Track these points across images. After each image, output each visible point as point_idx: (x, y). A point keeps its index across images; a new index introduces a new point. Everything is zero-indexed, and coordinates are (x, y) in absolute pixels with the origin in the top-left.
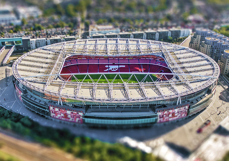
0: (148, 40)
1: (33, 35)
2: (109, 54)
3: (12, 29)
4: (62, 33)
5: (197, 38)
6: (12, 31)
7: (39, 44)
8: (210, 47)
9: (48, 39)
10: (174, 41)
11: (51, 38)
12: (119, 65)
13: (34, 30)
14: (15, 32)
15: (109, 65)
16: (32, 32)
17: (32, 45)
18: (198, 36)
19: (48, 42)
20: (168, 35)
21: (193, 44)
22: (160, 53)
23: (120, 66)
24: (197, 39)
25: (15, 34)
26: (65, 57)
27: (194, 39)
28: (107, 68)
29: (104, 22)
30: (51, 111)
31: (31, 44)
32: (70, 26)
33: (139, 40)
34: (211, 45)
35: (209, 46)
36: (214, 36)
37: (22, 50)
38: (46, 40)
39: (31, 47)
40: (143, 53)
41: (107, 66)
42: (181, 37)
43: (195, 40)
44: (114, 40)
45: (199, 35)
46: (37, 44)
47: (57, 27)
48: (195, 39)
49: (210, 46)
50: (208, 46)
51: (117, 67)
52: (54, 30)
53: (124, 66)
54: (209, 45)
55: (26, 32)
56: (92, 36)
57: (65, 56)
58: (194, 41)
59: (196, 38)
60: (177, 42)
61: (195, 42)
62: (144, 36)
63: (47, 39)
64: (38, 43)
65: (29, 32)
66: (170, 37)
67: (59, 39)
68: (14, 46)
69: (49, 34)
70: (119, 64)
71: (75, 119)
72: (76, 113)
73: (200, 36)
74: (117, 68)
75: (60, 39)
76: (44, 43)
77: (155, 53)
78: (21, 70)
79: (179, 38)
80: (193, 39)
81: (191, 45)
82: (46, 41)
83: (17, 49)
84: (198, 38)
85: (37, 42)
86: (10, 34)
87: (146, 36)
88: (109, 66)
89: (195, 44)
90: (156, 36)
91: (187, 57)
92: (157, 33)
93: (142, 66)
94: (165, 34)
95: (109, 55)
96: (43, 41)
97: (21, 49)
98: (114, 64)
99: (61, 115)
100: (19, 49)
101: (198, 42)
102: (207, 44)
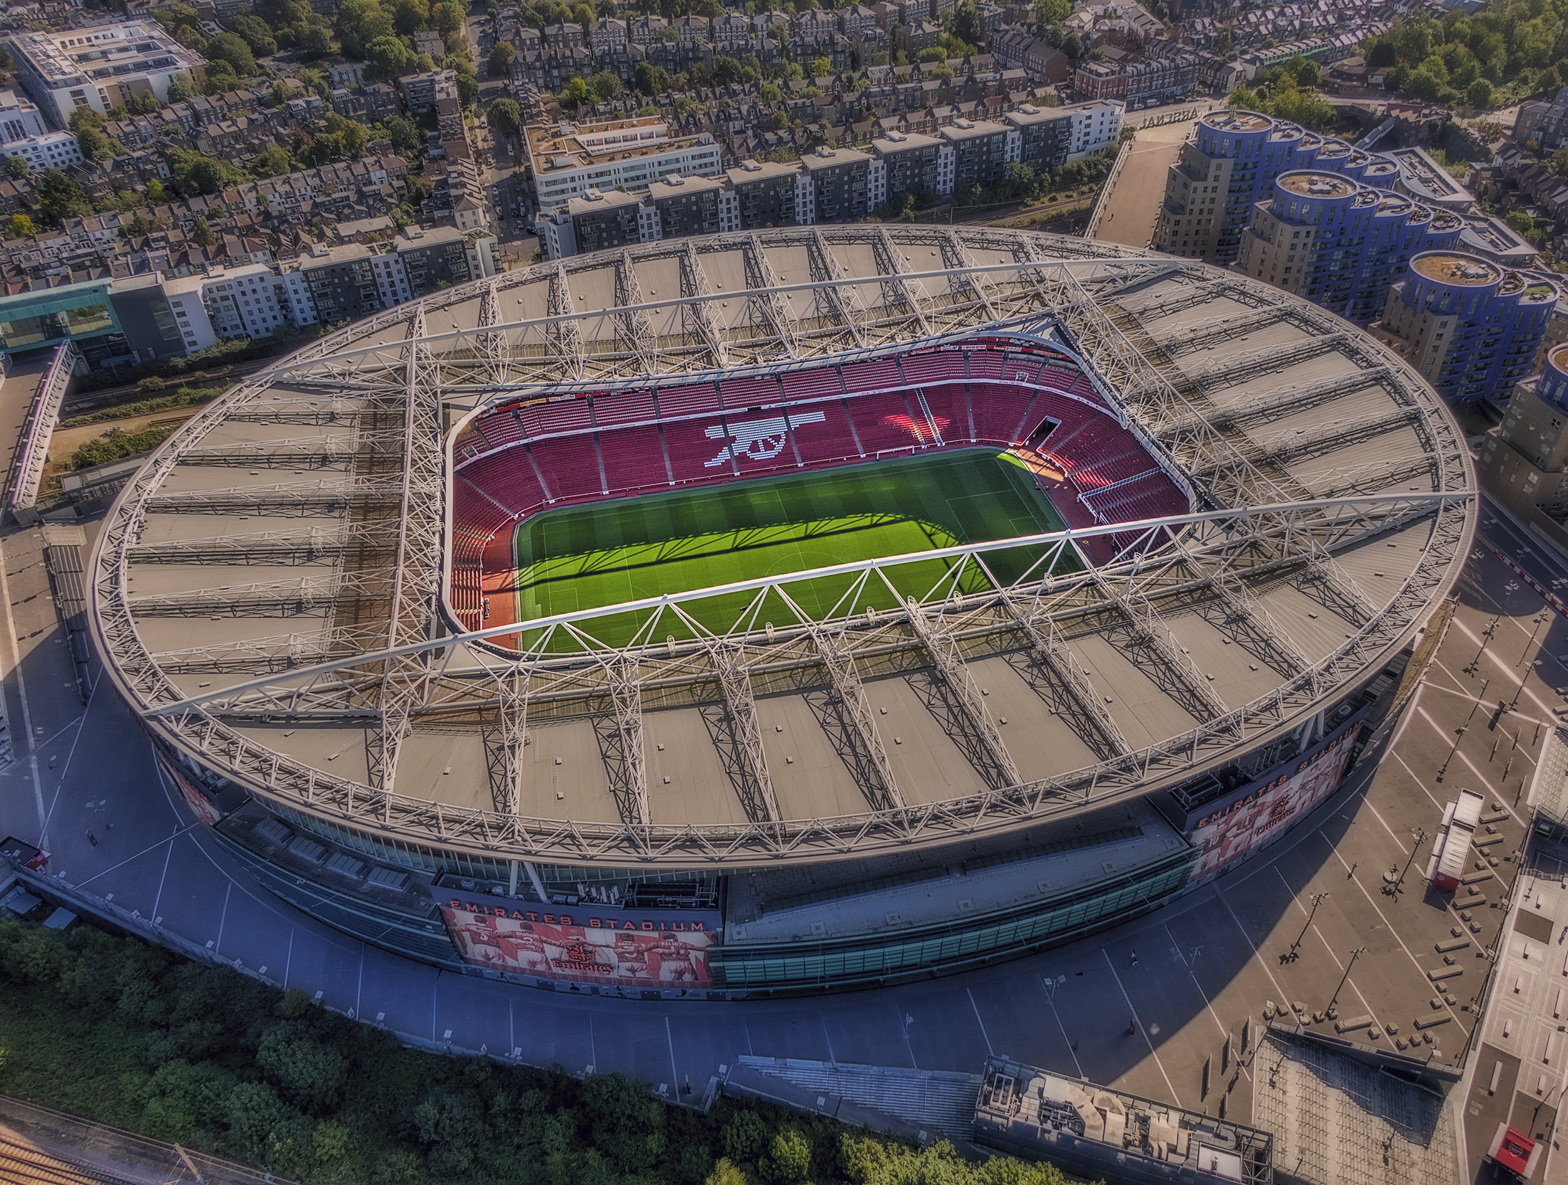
0: (941, 227)
1: (174, 236)
2: (724, 359)
3: (22, 204)
4: (362, 196)
5: (1211, 177)
6: (24, 219)
7: (228, 308)
8: (1310, 240)
9: (284, 265)
10: (1041, 184)
11: (306, 262)
12: (785, 412)
13: (175, 192)
14: (50, 221)
15: (723, 420)
16: (161, 212)
17: (186, 324)
18: (1219, 167)
19: (291, 288)
20: (1004, 153)
21: (1184, 219)
22: (1040, 318)
23: (796, 421)
24: (1210, 183)
25: (53, 242)
26: (446, 427)
27: (1195, 184)
28: (718, 445)
29: (606, 92)
30: (466, 935)
31: (179, 320)
32: (399, 143)
33: (886, 234)
34: (1313, 229)
35: (1303, 235)
36: (1323, 164)
37: (128, 364)
38: (272, 280)
39: (186, 340)
40: (933, 331)
41: (714, 432)
42: (1073, 159)
43: (1200, 190)
44: (727, 247)
45: (1224, 156)
46: (218, 310)
47: (319, 156)
48: (1200, 185)
49: (1312, 235)
50: (1296, 235)
51: (777, 426)
52: (303, 181)
53: (819, 417)
54: (1303, 230)
55: (125, 220)
56: (563, 212)
57: (446, 417)
58: (1192, 196)
59: (1205, 178)
60: (1058, 191)
61: (1198, 201)
62: (871, 177)
63: (276, 269)
64: (221, 304)
65: (143, 213)
66: (1019, 168)
67: (360, 262)
68: (62, 352)
69: (282, 218)
70: (783, 408)
71: (655, 969)
72: (655, 935)
73: (1228, 164)
74: (777, 438)
75: (368, 260)
76: (261, 295)
77: (1005, 318)
78: (156, 611)
79: (1068, 165)
80: (1186, 186)
81: (1177, 223)
82: (277, 280)
83: (91, 364)
84: (1216, 178)
85: (217, 295)
86: (20, 242)
87: (882, 173)
88: (726, 431)
89: (1195, 216)
90: (941, 170)
91: (1213, 330)
92: (943, 150)
93: (923, 402)
94: (989, 152)
95: (730, 364)
96: (258, 285)
97: (121, 359)
98: (755, 414)
99: (543, 951)
100: (104, 363)
101: (1213, 200)
102: (1290, 221)
